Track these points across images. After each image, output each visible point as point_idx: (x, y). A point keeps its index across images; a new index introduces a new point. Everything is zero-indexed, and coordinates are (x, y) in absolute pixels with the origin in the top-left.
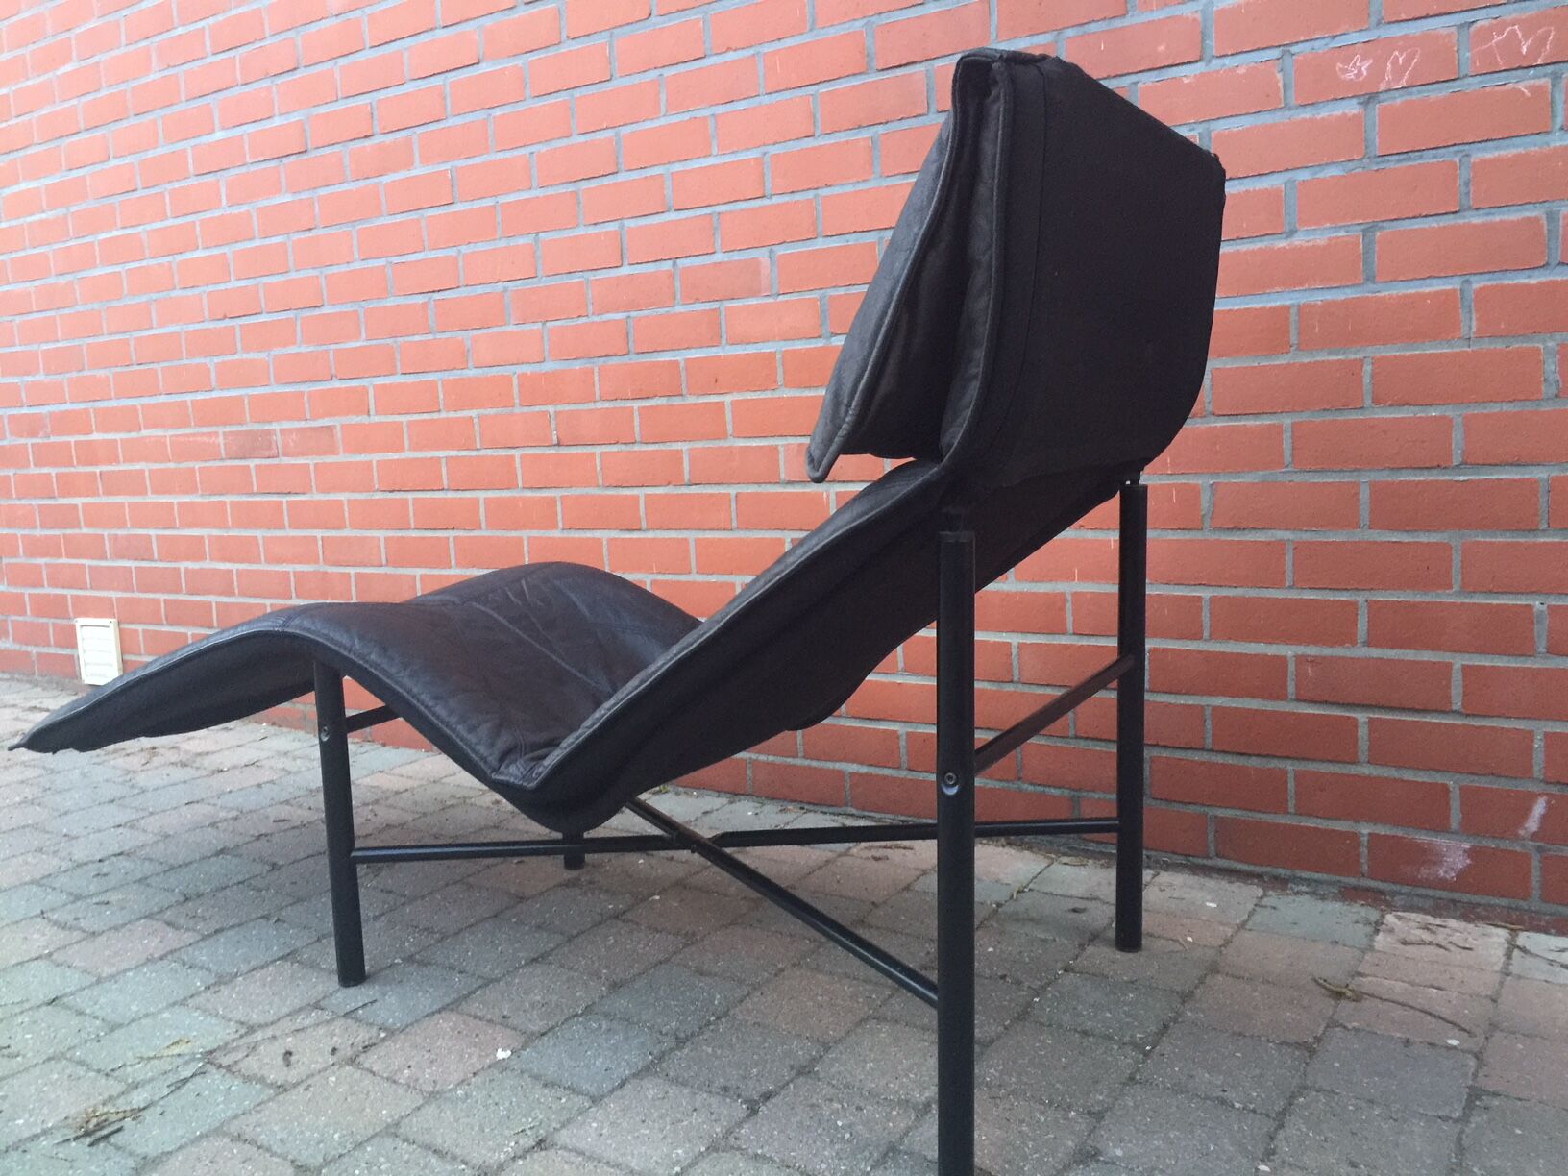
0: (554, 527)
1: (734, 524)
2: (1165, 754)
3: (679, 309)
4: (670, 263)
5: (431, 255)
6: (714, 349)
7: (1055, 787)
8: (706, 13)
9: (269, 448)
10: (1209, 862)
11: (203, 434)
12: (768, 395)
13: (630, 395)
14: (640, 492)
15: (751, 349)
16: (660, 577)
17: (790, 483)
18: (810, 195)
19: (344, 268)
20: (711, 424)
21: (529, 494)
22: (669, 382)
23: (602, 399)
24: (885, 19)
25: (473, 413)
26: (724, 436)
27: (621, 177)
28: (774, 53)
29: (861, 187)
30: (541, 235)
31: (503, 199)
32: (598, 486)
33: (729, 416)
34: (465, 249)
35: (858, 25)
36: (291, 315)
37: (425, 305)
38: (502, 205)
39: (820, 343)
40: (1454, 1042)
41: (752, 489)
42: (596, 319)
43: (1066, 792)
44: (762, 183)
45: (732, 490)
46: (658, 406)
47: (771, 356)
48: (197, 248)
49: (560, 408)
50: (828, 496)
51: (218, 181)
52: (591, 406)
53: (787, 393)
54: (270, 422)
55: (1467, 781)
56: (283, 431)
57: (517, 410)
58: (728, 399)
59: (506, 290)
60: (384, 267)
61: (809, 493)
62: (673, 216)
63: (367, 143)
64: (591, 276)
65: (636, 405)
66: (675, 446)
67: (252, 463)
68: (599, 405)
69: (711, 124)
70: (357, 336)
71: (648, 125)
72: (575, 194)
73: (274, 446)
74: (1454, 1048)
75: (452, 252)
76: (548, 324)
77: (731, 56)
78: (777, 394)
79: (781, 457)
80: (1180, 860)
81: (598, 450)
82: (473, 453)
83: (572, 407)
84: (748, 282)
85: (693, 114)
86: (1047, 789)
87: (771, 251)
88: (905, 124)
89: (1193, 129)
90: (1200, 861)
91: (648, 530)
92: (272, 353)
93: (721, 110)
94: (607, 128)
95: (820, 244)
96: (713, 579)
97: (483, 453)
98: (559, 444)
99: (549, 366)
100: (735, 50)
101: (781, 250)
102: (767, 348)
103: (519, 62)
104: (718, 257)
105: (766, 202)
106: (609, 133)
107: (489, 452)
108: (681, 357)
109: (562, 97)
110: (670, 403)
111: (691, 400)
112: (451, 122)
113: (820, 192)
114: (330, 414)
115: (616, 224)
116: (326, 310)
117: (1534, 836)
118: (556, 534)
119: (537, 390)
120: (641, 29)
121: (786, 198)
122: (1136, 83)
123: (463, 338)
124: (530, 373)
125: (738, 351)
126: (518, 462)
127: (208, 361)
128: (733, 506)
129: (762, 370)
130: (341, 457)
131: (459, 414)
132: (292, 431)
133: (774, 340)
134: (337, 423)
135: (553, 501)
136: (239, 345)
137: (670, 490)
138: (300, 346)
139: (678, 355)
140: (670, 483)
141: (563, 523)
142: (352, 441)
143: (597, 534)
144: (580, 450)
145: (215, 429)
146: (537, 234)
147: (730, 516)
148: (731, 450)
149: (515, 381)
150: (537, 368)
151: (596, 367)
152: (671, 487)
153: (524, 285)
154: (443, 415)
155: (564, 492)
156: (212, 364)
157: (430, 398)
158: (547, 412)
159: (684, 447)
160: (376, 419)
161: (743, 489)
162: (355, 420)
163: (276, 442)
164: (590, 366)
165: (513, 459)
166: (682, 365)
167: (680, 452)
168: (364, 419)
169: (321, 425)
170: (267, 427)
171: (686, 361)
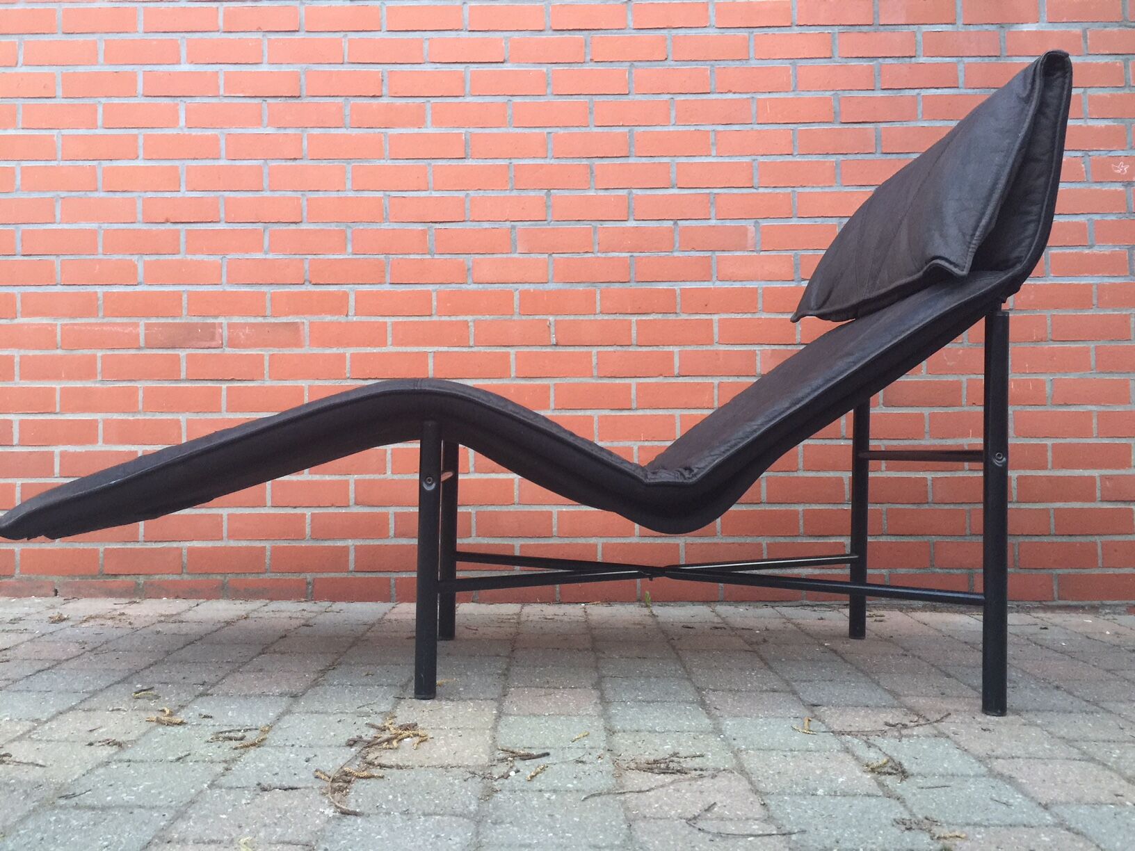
2: (1027, 540)
3: (676, 254)
4: (672, 222)
5: (435, 194)
6: (706, 283)
7: (957, 569)
8: (712, 66)
9: (213, 338)
10: (1054, 603)
11: (118, 324)
12: (749, 316)
13: (629, 311)
14: (633, 381)
15: (737, 285)
16: (646, 444)
18: (789, 190)
19: (334, 194)
20: (702, 334)
21: (523, 382)
22: (667, 304)
23: (602, 313)
24: (847, 94)
25: (469, 318)
26: (711, 343)
27: (631, 160)
28: (765, 100)
29: (827, 190)
30: (552, 191)
31: (515, 162)
32: (592, 377)
33: (716, 330)
34: (472, 193)
35: (828, 94)
36: (260, 226)
37: (424, 232)
38: (515, 166)
39: (793, 285)
41: (731, 380)
42: (601, 255)
43: (964, 571)
44: (752, 179)
45: (716, 381)
46: (655, 320)
47: (755, 291)
48: (137, 158)
49: (559, 318)
51: (177, 104)
52: (592, 317)
53: (765, 316)
54: (216, 316)
56: (230, 326)
57: (516, 317)
58: (715, 317)
59: (513, 227)
60: (381, 198)
62: (675, 191)
63: (373, 101)
64: (598, 224)
65: (634, 318)
66: (667, 349)
67: (182, 353)
68: (599, 317)
69: (712, 135)
70: (343, 249)
71: (658, 129)
72: (589, 167)
73: (217, 337)
75: (461, 194)
76: (554, 255)
77: (730, 96)
78: (757, 316)
79: (758, 358)
80: (1036, 604)
81: (594, 350)
82: (466, 350)
83: (573, 318)
84: (737, 240)
85: (698, 128)
86: (951, 571)
87: (756, 222)
88: (859, 157)
90: (1050, 603)
91: (637, 409)
92: (228, 257)
93: (720, 128)
94: (622, 126)
95: (794, 221)
97: (475, 349)
98: (556, 345)
99: (552, 286)
100: (734, 93)
101: (764, 223)
102: (749, 285)
103: (544, 69)
104: (713, 222)
105: (754, 191)
106: (626, 130)
107: (482, 349)
108: (678, 287)
109: (583, 99)
110: (666, 318)
111: (684, 317)
112: (469, 99)
113: (795, 189)
114: (297, 313)
115: (626, 191)
116: (304, 226)
118: (549, 413)
119: (532, 304)
120: (659, 67)
121: (770, 190)
123: (463, 262)
124: (532, 290)
125: (727, 285)
126: (512, 357)
127: (135, 258)
128: (716, 391)
129: (745, 301)
130: (306, 350)
131: (453, 318)
132: (246, 324)
133: (757, 280)
134: (305, 320)
135: (547, 387)
136: (183, 247)
137: (660, 380)
138: (267, 254)
139: (674, 285)
140: (661, 375)
141: (555, 405)
142: (323, 336)
143: (589, 413)
144: (577, 349)
145: (134, 320)
146: (549, 190)
147: (713, 398)
148: (717, 353)
149: (517, 295)
150: (541, 287)
151: (598, 290)
152: (661, 378)
153: (532, 225)
154: (435, 318)
155: (557, 381)
156: (140, 262)
157: (421, 306)
158: (547, 320)
159: (676, 349)
160: (355, 319)
161: (725, 380)
162: (328, 318)
163: (221, 335)
164: (592, 288)
165: (508, 355)
166: (678, 292)
167: (672, 353)
168: (341, 319)
169: (285, 321)
170: (211, 321)
171: (681, 290)
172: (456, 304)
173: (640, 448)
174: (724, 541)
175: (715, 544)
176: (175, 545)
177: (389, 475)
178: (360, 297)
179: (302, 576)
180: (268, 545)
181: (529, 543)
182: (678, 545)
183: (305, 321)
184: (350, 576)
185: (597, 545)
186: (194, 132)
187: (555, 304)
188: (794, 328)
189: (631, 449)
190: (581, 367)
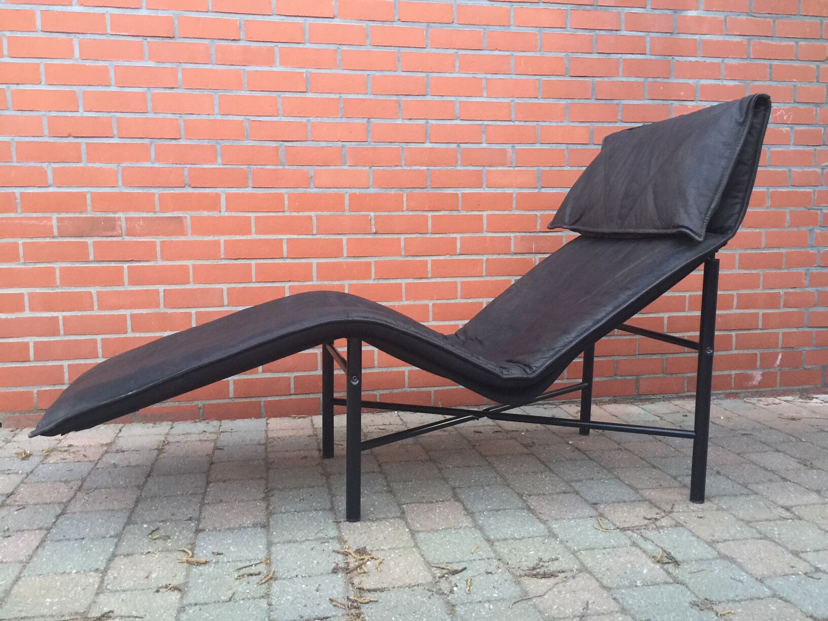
0: (370, 278)
1: (484, 274)
2: (671, 356)
3: (459, 168)
4: (456, 145)
5: (284, 119)
6: (479, 189)
7: (629, 376)
8: (484, 29)
9: (114, 229)
10: (684, 394)
11: (32, 218)
12: (507, 212)
13: (426, 209)
14: (429, 259)
15: (499, 191)
16: (438, 302)
17: (516, 254)
18: (535, 124)
19: (205, 117)
20: (475, 225)
21: (352, 260)
22: (451, 203)
23: (407, 210)
24: (575, 55)
25: (313, 214)
26: (481, 231)
27: (428, 98)
28: (521, 57)
29: (560, 124)
30: (371, 120)
31: (344, 96)
32: (401, 255)
33: (485, 222)
34: (312, 119)
35: (562, 55)
36: (146, 141)
37: (277, 149)
38: (344, 99)
39: (536, 191)
41: (495, 257)
42: (407, 168)
43: (634, 377)
44: (510, 115)
45: (484, 258)
46: (444, 215)
47: (511, 194)
48: (40, 83)
49: (377, 214)
50: (535, 260)
51: (72, 40)
52: (401, 213)
53: (517, 212)
54: (115, 212)
55: (762, 351)
56: (127, 219)
57: (347, 213)
58: (485, 213)
59: (343, 146)
60: (242, 121)
61: (526, 259)
62: (458, 122)
63: (233, 43)
64: (405, 145)
65: (430, 214)
66: (452, 236)
67: (90, 241)
68: (405, 213)
69: (484, 82)
70: (214, 161)
71: (447, 75)
72: (397, 101)
73: (118, 228)
75: (304, 120)
76: (373, 168)
77: (497, 53)
78: (512, 213)
79: (512, 242)
80: (675, 396)
81: (403, 237)
82: (310, 237)
83: (387, 213)
84: (500, 158)
85: (475, 75)
86: (626, 377)
87: (513, 146)
88: (582, 101)
90: (682, 395)
91: (431, 278)
92: (124, 165)
93: (489, 76)
94: (422, 72)
95: (538, 146)
96: (470, 301)
97: (318, 236)
98: (376, 233)
99: (372, 191)
100: (500, 50)
101: (518, 147)
102: (508, 191)
103: (364, 24)
104: (484, 145)
105: (511, 123)
106: (424, 75)
107: (323, 237)
108: (460, 191)
109: (393, 50)
110: (451, 214)
111: (464, 213)
112: (308, 46)
113: (539, 123)
114: (181, 209)
115: (424, 121)
116: (182, 142)
117: (778, 366)
118: (371, 282)
119: (358, 203)
120: (447, 28)
121: (522, 123)
122: (672, 104)
123: (307, 171)
124: (358, 193)
125: (492, 191)
126: (345, 242)
127: (44, 165)
128: (484, 265)
129: (503, 202)
130: (190, 238)
131: (301, 214)
132: (139, 219)
133: (513, 187)
134: (187, 215)
135: (369, 264)
136: (84, 157)
137: (447, 257)
138: (153, 163)
139: (458, 190)
140: (448, 254)
141: (376, 276)
142: (201, 226)
143: (399, 281)
144: (390, 236)
145: (48, 215)
146: (369, 119)
147: (482, 270)
148: (485, 238)
149: (347, 197)
150: (364, 191)
151: (405, 193)
152: (448, 256)
153: (357, 145)
154: (287, 214)
155: (377, 259)
156: (49, 168)
157: (276, 204)
158: (368, 216)
159: (458, 236)
160: (226, 214)
161: (490, 257)
162: (205, 214)
163: (121, 226)
164: (401, 192)
165: (341, 240)
166: (460, 195)
167: (455, 238)
168: (215, 214)
169: (171, 216)
170: (111, 215)
171: (462, 194)
172: (302, 203)
173: (434, 305)
178: (229, 197)
179: (195, 403)
183: (186, 215)
184: (231, 401)
185: (404, 372)
186: (88, 63)
187: (373, 203)
188: (536, 221)
189: (427, 306)
190: (393, 249)
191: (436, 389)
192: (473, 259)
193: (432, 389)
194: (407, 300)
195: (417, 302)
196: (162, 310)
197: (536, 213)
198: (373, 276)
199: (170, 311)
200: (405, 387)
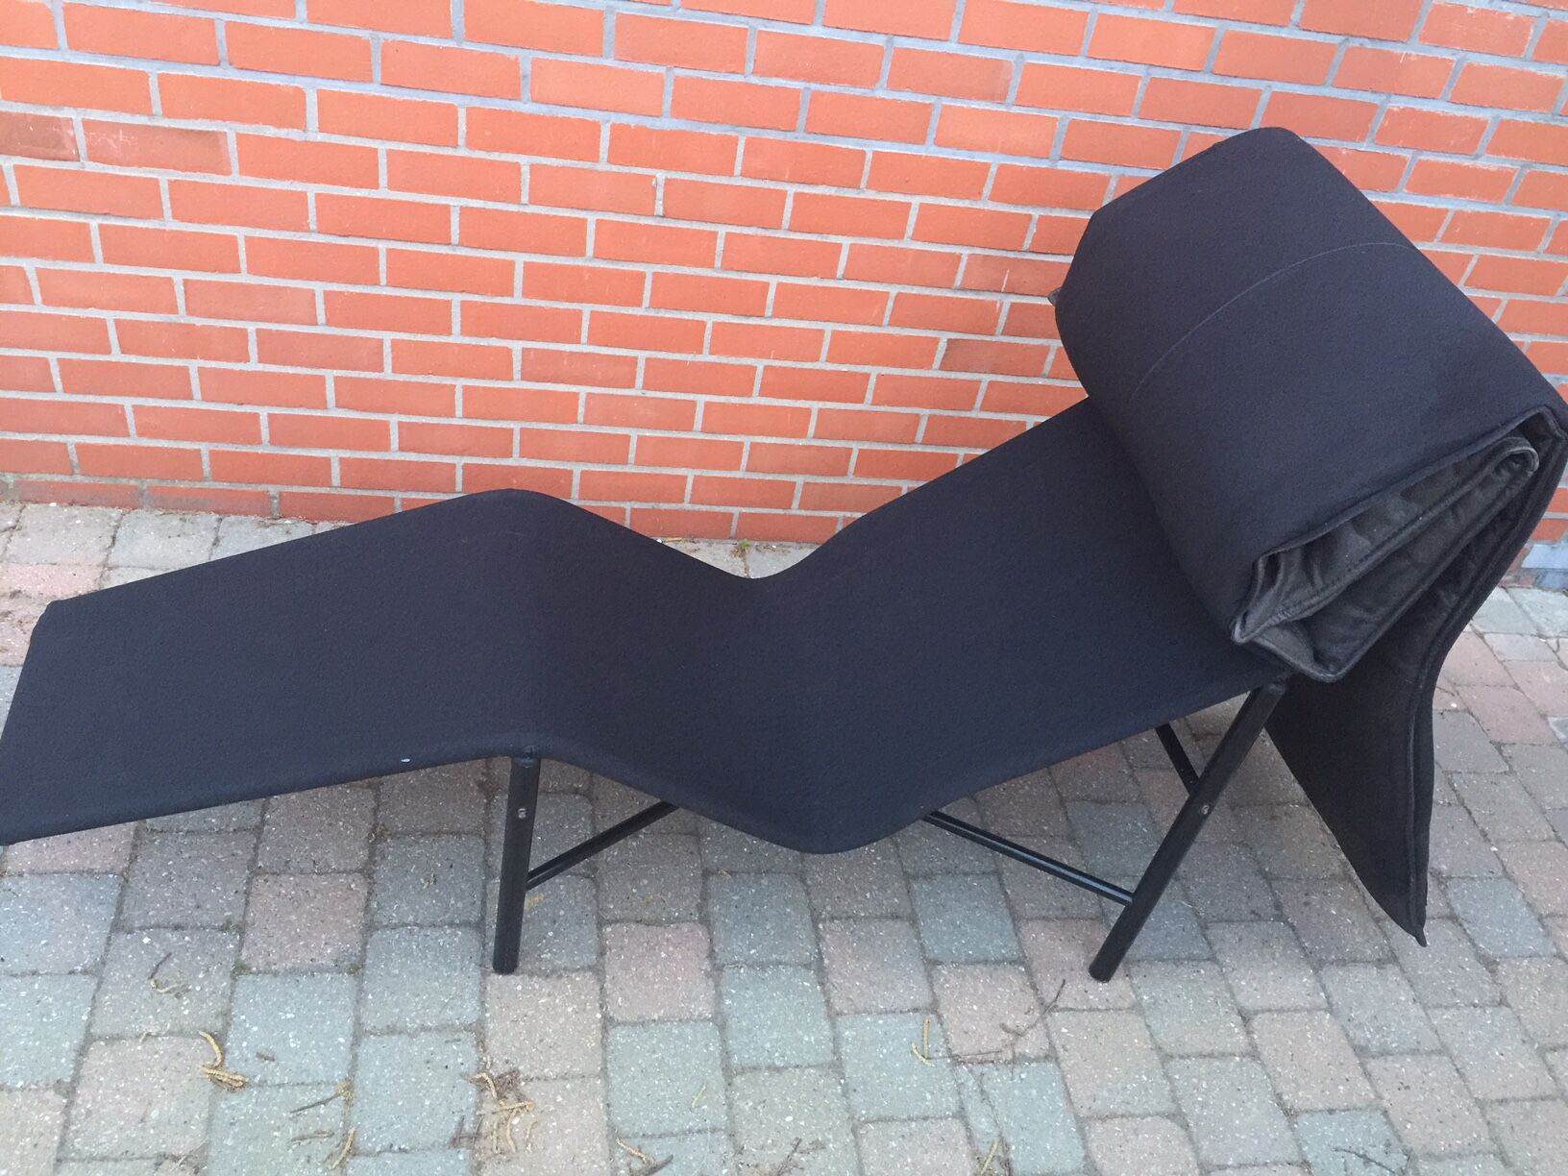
0: (638, 304)
1: (886, 320)
3: (881, 93)
6: (915, 147)
9: (56, 145)
12: (966, 204)
13: (786, 176)
14: (773, 279)
15: (962, 156)
16: (778, 363)
17: (963, 289)
20: (889, 223)
21: (603, 264)
22: (847, 169)
23: (742, 174)
25: (523, 159)
26: (900, 236)
29: (1148, 15)
32: (713, 267)
33: (912, 218)
39: (1044, 164)
40: (1454, 705)
41: (916, 289)
42: (755, 80)
45: (894, 290)
46: (824, 195)
47: (986, 167)
49: (672, 175)
50: (1001, 305)
52: (726, 180)
53: (990, 206)
54: (57, 106)
56: (87, 125)
57: (603, 166)
58: (916, 201)
59: (611, 12)
61: (982, 301)
64: (760, 26)
65: (792, 189)
66: (833, 239)
67: (6, 163)
68: (737, 181)
70: (290, 13)
73: (68, 144)
74: (1456, 710)
76: (676, 71)
78: (977, 205)
79: (962, 264)
81: (723, 229)
82: (513, 208)
83: (694, 177)
84: (982, 81)
87: (1020, 58)
89: (1455, 54)
91: (770, 317)
95: (1081, 63)
96: (844, 368)
97: (531, 209)
98: (664, 216)
99: (667, 123)
101: (1031, 60)
102: (980, 158)
104: (952, 47)
107: (543, 210)
108: (871, 147)
110: (838, 194)
111: (871, 195)
113: (1099, 7)
114: (212, 116)
118: (639, 312)
119: (630, 146)
121: (1058, 4)
123: (517, 59)
124: (633, 125)
125: (946, 153)
126: (591, 229)
128: (890, 304)
129: (968, 179)
130: (236, 179)
131: (495, 156)
132: (114, 127)
133: (993, 150)
134: (231, 131)
135: (640, 276)
137: (814, 282)
139: (865, 145)
140: (816, 275)
141: (651, 302)
142: (262, 157)
143: (700, 316)
144: (694, 225)
147: (884, 313)
148: (905, 251)
149: (606, 130)
150: (647, 122)
151: (743, 136)
152: (816, 278)
153: (644, 11)
154: (463, 152)
155: (659, 268)
157: (440, 127)
158: (654, 177)
159: (846, 241)
160: (320, 137)
161: (907, 289)
162: (271, 131)
163: (74, 140)
164: (733, 134)
165: (584, 221)
166: (869, 156)
167: (840, 246)
168: (295, 134)
169: (190, 127)
170: (47, 112)
171: (875, 153)
172: (500, 133)
173: (766, 368)
174: (855, 483)
175: (843, 485)
176: (55, 438)
177: (388, 374)
178: (325, 99)
179: (262, 488)
180: (205, 448)
181: (593, 469)
182: (794, 483)
183: (226, 130)
187: (667, 150)
188: (1026, 230)
189: (753, 369)
190: (699, 249)
191: (744, 510)
192: (868, 292)
193: (736, 510)
194: (711, 353)
195: (733, 360)
196: (182, 317)
197: (1030, 212)
198: (646, 302)
199: (199, 322)
200: (683, 501)
